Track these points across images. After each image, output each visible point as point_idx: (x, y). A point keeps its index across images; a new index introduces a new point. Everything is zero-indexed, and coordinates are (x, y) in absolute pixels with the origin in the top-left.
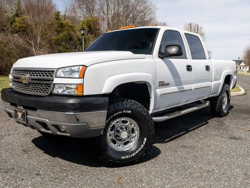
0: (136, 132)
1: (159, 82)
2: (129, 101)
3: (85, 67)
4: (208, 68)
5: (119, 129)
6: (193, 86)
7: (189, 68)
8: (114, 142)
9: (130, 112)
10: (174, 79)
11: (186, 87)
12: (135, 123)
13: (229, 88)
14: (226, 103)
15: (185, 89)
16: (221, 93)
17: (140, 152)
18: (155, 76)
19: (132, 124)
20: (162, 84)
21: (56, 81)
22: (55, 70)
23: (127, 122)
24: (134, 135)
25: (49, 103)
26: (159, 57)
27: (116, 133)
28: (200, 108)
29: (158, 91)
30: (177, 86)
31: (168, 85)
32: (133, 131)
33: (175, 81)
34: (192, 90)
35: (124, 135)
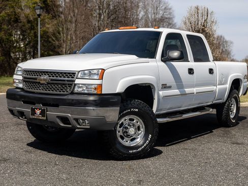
0: (142, 130)
1: (162, 85)
2: (136, 100)
3: (103, 70)
4: (211, 71)
5: (127, 126)
6: (195, 90)
7: (191, 71)
8: (122, 138)
9: (137, 110)
10: (176, 82)
11: (188, 90)
12: (141, 121)
13: (238, 94)
14: (235, 111)
15: (187, 93)
16: (227, 99)
17: (145, 147)
18: (158, 79)
19: (138, 121)
20: (165, 87)
21: (77, 81)
22: (77, 72)
23: (134, 120)
24: (140, 132)
25: (73, 100)
26: (162, 60)
27: (124, 130)
28: (203, 113)
29: (161, 93)
30: (178, 89)
31: (170, 87)
32: (139, 128)
33: (177, 85)
34: (194, 93)
35: (132, 131)
